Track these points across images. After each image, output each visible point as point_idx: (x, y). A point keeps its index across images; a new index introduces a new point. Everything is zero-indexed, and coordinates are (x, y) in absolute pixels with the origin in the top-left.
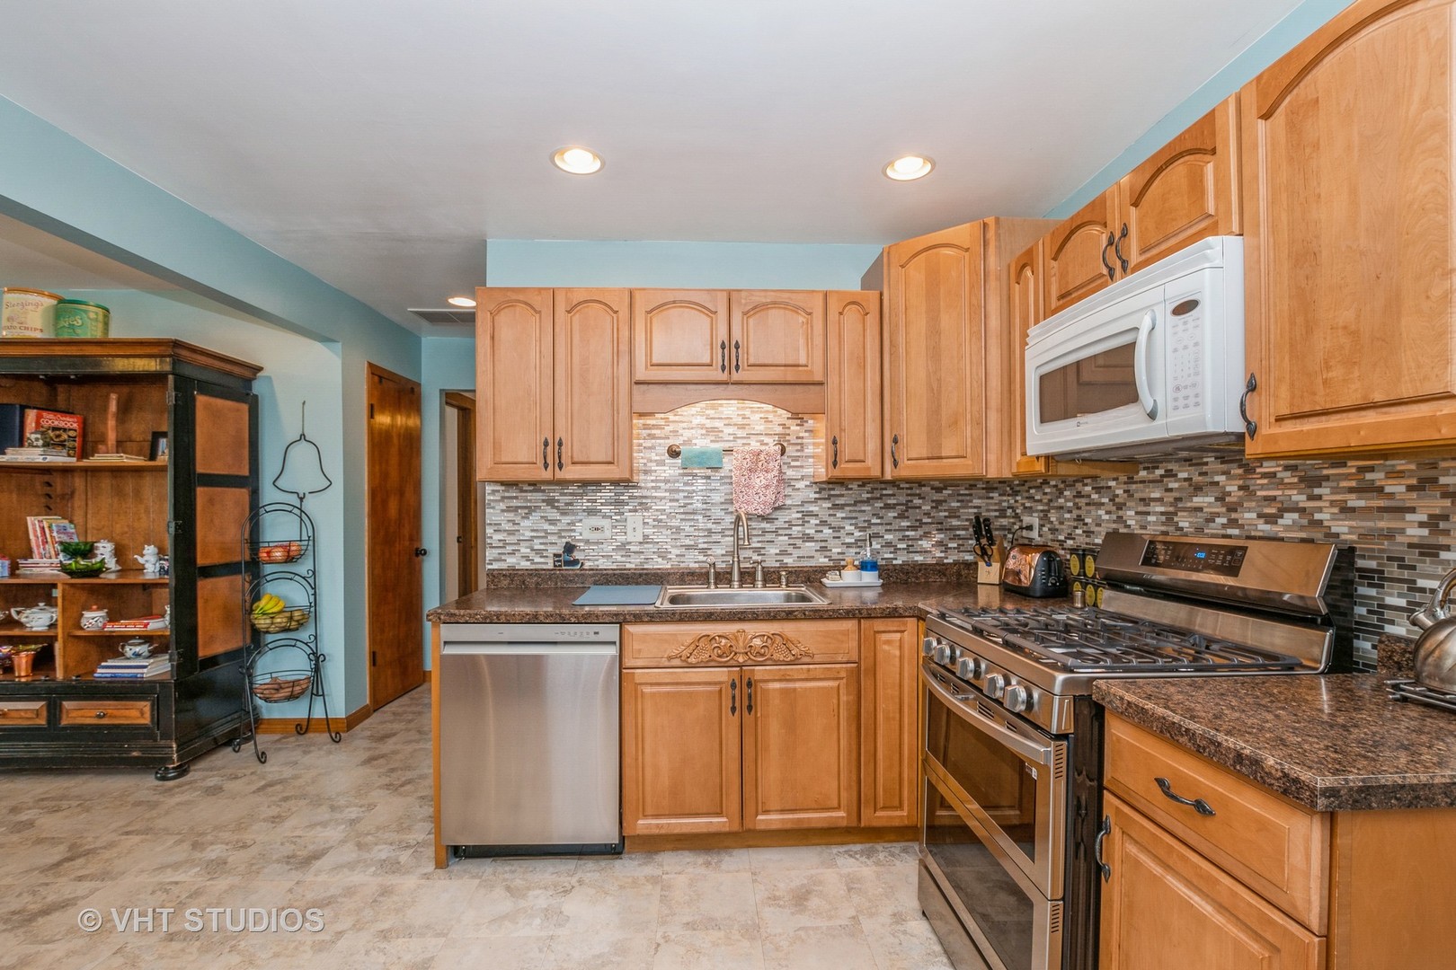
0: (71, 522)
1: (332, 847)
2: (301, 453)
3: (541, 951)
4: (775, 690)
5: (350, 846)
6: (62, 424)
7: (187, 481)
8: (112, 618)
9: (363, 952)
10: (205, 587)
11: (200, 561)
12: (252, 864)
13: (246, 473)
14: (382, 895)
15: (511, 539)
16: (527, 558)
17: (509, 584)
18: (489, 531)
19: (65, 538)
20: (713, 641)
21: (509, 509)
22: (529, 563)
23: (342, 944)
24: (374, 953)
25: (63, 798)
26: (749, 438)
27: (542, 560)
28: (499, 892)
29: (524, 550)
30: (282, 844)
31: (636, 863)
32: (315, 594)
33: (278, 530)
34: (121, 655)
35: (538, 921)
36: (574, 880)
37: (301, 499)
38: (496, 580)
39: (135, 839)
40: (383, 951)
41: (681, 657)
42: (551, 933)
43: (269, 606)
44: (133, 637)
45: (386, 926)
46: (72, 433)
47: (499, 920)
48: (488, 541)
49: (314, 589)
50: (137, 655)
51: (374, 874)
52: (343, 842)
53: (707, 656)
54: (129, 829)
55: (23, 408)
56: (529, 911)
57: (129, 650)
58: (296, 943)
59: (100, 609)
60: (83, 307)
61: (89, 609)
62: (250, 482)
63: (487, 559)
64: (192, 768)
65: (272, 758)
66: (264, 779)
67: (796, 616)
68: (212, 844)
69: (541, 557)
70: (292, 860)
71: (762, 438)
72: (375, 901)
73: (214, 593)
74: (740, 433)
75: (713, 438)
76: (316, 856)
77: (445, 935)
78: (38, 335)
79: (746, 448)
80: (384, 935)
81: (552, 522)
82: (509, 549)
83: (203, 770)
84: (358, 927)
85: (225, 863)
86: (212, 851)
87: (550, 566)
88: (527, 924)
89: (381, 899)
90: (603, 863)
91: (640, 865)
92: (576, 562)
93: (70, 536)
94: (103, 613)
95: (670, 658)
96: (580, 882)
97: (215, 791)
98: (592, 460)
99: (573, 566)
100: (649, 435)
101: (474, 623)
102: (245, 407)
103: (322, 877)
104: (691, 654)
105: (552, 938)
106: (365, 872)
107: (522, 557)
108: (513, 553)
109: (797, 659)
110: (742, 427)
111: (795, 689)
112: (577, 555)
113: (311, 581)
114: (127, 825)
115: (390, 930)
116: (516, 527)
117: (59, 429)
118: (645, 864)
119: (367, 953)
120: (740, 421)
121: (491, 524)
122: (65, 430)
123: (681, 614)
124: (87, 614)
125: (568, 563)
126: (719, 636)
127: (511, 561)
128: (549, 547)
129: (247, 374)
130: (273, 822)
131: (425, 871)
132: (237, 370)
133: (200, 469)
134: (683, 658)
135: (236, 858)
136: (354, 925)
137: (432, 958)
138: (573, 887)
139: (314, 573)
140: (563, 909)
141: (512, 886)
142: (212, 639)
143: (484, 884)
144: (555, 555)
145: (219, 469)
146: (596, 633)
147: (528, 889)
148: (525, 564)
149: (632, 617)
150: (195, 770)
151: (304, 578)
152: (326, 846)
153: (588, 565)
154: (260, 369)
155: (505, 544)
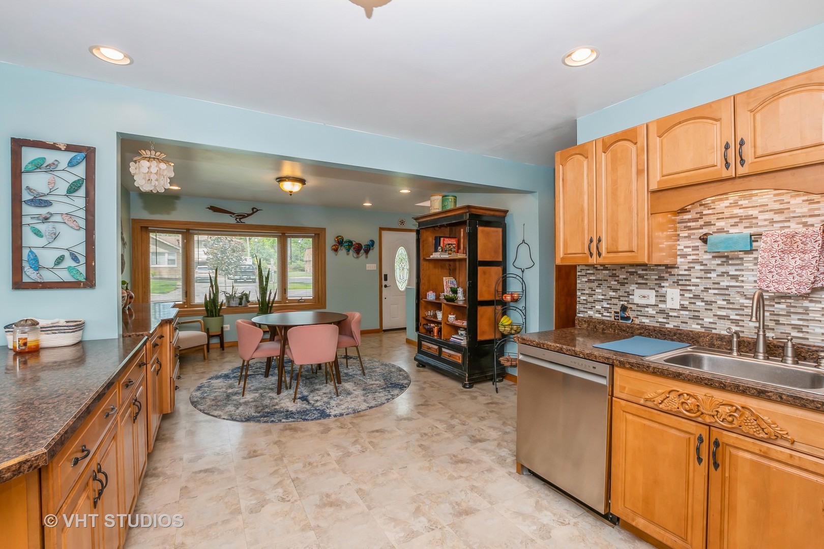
0: (455, 280)
1: (489, 440)
2: (524, 249)
3: (521, 543)
4: (746, 459)
5: (496, 443)
6: (451, 242)
7: (474, 264)
8: (457, 319)
9: (461, 490)
10: (481, 310)
11: (479, 298)
12: (460, 433)
13: (501, 259)
14: (487, 471)
15: (590, 299)
16: (599, 312)
17: (587, 327)
18: (579, 293)
19: (452, 286)
20: (682, 397)
21: (590, 281)
22: (600, 316)
23: (458, 481)
24: (463, 493)
25: (437, 383)
26: (789, 221)
27: (608, 314)
28: (532, 501)
29: (598, 307)
30: (475, 430)
31: (621, 536)
32: (525, 319)
33: (514, 287)
34: (457, 334)
35: (535, 528)
36: (573, 521)
37: (523, 271)
38: (580, 323)
39: (441, 406)
40: (466, 494)
41: (654, 401)
42: (534, 538)
43: (504, 322)
44: (461, 328)
45: (476, 484)
46: (454, 246)
47: (519, 514)
48: (578, 299)
49: (525, 316)
50: (462, 335)
51: (493, 460)
52: (495, 440)
53: (676, 407)
54: (442, 402)
55: (440, 237)
56: (536, 520)
57: (460, 332)
58: (446, 471)
59: (453, 314)
60: (447, 197)
61: (450, 314)
62: (502, 264)
63: (577, 310)
64: (474, 386)
65: (501, 393)
66: (492, 400)
67: (769, 396)
68: (509, 425)
69: (607, 312)
70: (473, 438)
71: (804, 220)
72: (483, 472)
73: (485, 314)
74: (777, 218)
75: (748, 225)
76: (481, 441)
77: (491, 503)
78: (437, 211)
79: (786, 230)
80: (473, 488)
81: (615, 290)
82: (589, 306)
83: (478, 388)
84: (467, 478)
85: (454, 428)
86: (508, 428)
87: (612, 319)
88: (528, 525)
89: (485, 472)
90: (599, 523)
91: (621, 539)
92: (628, 318)
93: (454, 285)
94: (454, 316)
95: (646, 400)
96: (575, 524)
97: (475, 398)
98: (620, 250)
99: (626, 320)
100: (685, 227)
101: (532, 346)
102: (500, 230)
103: (475, 451)
104: (662, 401)
105: (532, 540)
106: (491, 457)
107: (597, 311)
108: (591, 309)
109: (770, 438)
110: (780, 212)
111: (769, 467)
112: (630, 314)
113: (524, 311)
114: (442, 400)
115: (476, 487)
116: (593, 292)
117: (450, 244)
118: (625, 541)
119: (461, 491)
120: (777, 206)
121: (580, 290)
122: (452, 244)
123: (654, 368)
124: (450, 316)
125: (623, 318)
126: (688, 394)
127: (591, 313)
128: (612, 306)
129: (502, 214)
130: (480, 419)
131: (511, 471)
132: (497, 213)
133: (479, 259)
134: (655, 403)
135: (459, 427)
136: (467, 477)
137: (479, 510)
138: (569, 524)
139: (525, 308)
140: (552, 531)
141: (540, 502)
142: (483, 333)
143: (529, 492)
144: (616, 312)
145: (488, 258)
146: (594, 368)
147: (546, 509)
148: (598, 316)
149: (618, 362)
150: (475, 387)
151: (520, 310)
152: (488, 438)
153: (637, 321)
154: (507, 211)
155: (587, 302)
